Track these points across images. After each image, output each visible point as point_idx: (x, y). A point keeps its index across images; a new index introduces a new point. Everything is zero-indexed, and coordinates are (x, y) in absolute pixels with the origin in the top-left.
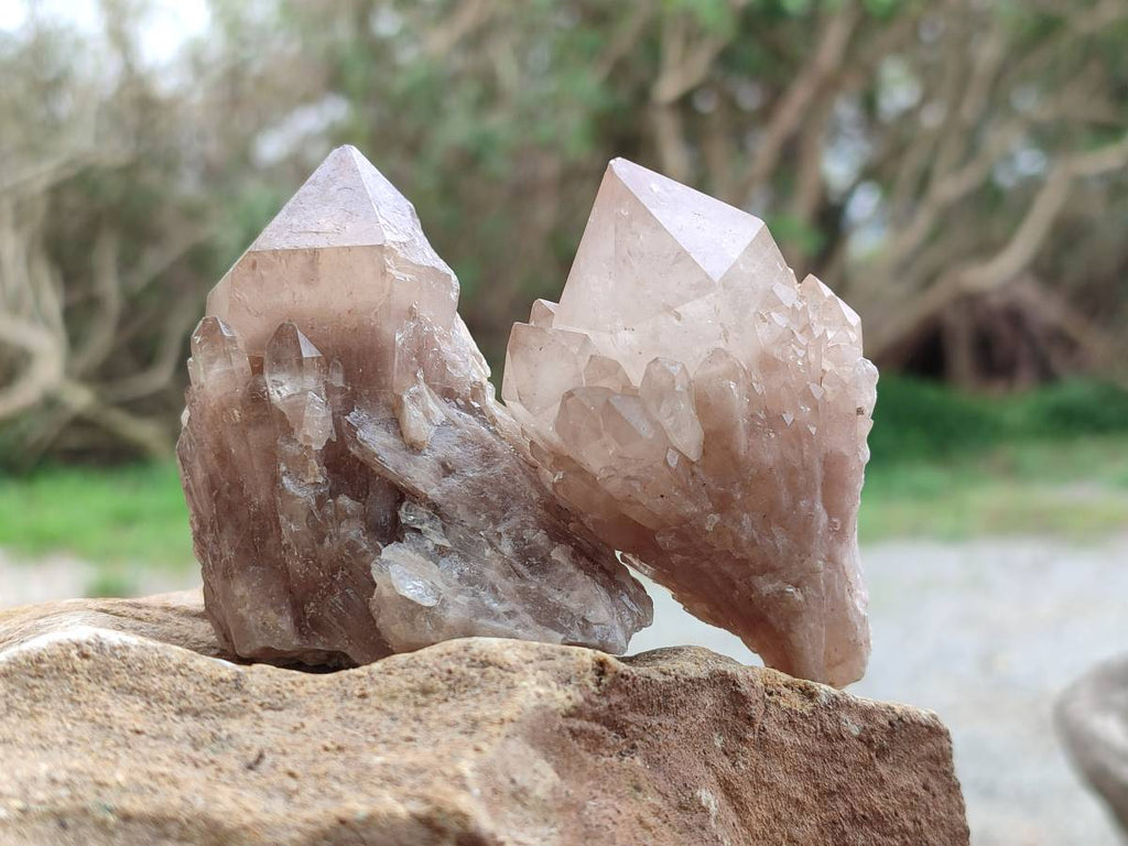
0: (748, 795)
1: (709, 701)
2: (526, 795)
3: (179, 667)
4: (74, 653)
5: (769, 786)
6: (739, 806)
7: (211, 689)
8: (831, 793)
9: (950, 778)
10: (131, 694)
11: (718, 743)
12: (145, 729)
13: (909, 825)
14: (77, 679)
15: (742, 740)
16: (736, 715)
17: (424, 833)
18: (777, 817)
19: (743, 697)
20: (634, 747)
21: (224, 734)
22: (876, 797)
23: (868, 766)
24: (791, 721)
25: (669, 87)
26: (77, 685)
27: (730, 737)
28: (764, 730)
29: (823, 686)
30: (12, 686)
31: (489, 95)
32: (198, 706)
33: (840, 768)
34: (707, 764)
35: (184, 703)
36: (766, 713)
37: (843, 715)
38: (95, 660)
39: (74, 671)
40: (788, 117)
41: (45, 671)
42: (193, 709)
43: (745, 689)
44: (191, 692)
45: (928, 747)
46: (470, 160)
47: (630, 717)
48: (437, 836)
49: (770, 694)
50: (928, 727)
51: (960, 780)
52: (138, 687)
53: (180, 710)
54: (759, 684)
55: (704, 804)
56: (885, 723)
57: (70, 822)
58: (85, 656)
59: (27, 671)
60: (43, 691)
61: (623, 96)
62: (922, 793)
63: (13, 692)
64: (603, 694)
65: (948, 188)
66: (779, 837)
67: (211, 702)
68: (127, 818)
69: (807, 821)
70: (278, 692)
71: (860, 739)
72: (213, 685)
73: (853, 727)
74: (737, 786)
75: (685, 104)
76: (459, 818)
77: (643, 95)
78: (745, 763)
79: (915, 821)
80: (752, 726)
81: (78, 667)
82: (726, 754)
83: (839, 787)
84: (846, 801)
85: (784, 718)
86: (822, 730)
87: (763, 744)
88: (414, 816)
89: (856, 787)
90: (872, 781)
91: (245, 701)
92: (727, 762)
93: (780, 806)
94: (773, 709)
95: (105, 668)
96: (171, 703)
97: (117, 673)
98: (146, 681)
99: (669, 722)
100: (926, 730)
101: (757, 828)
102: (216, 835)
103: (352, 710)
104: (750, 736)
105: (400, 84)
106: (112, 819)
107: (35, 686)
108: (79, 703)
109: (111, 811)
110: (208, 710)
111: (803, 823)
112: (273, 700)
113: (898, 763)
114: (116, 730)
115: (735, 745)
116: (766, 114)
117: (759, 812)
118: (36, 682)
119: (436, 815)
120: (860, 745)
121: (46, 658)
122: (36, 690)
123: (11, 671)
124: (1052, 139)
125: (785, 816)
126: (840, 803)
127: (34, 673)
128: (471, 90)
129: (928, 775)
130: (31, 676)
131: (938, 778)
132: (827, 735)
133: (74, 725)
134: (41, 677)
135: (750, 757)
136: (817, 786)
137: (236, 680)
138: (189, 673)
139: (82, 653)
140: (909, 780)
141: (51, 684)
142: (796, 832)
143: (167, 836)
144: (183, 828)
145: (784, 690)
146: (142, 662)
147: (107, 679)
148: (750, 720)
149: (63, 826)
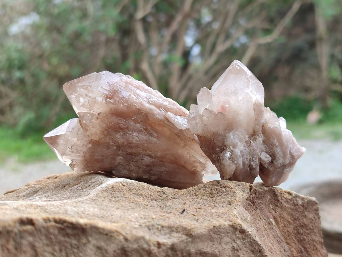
0: (279, 220)
1: (269, 196)
2: (247, 220)
3: (147, 188)
4: (121, 185)
5: (283, 218)
6: (277, 223)
7: (157, 194)
8: (296, 219)
9: (319, 215)
10: (138, 195)
11: (271, 207)
12: (148, 204)
13: (311, 227)
14: (124, 192)
15: (277, 206)
16: (275, 199)
17: (232, 229)
18: (285, 226)
19: (276, 195)
20: (257, 208)
21: (168, 205)
22: (305, 220)
23: (303, 212)
24: (287, 201)
25: (140, 15)
26: (124, 193)
27: (274, 205)
28: (282, 203)
29: (293, 192)
30: (108, 194)
31: (84, 15)
32: (156, 198)
33: (298, 213)
34: (270, 212)
35: (152, 197)
36: (282, 199)
37: (298, 199)
38: (127, 187)
39: (122, 190)
40: (175, 26)
41: (115, 190)
42: (155, 199)
43: (277, 193)
44: (152, 194)
45: (315, 207)
46: (78, 35)
47: (256, 200)
48: (235, 230)
49: (282, 194)
50: (315, 202)
51: (320, 216)
52: (139, 194)
53: (152, 199)
54: (279, 191)
55: (272, 222)
56: (306, 201)
57: (151, 228)
58: (124, 186)
59: (110, 190)
60: (116, 195)
61: (125, 17)
62: (314, 219)
63: (109, 195)
64: (251, 194)
65: (221, 48)
66: (285, 231)
67: (159, 198)
68: (163, 227)
69: (291, 226)
70: (174, 194)
71: (301, 205)
72: (157, 193)
73: (300, 202)
74: (277, 217)
75: (144, 20)
76: (239, 225)
77: (131, 17)
78: (278, 212)
79: (312, 226)
80: (279, 202)
81: (123, 188)
82: (273, 209)
83: (297, 218)
84: (299, 221)
85: (286, 200)
86: (293, 203)
87: (282, 207)
88: (229, 225)
89: (301, 218)
90: (304, 216)
91: (167, 197)
92: (274, 212)
93: (285, 222)
94: (283, 198)
95: (130, 189)
96: (149, 197)
97: (133, 190)
98: (140, 192)
99: (262, 202)
100: (314, 203)
101: (281, 228)
102: (186, 230)
103: (195, 199)
104: (279, 205)
105: (56, 11)
106: (159, 227)
107: (114, 194)
108: (127, 198)
109: (158, 225)
110: (158, 199)
111: (290, 227)
112: (174, 196)
113: (309, 212)
114: (141, 205)
115: (275, 207)
116: (168, 24)
117: (281, 225)
118: (114, 193)
119: (234, 225)
120: (301, 207)
121: (115, 186)
122: (115, 195)
123: (107, 190)
124: (250, 33)
125: (286, 225)
126: (297, 222)
127: (112, 190)
128: (78, 14)
129: (314, 214)
130: (112, 191)
131: (316, 215)
132: (295, 204)
133: (129, 204)
134: (115, 191)
135: (279, 210)
136: (293, 217)
137: (162, 191)
138: (150, 190)
139: (123, 184)
140: (311, 216)
141: (118, 193)
142: (289, 229)
143: (173, 231)
144: (176, 229)
145: (285, 193)
146: (138, 187)
147: (131, 192)
148: (278, 201)
149: (149, 229)
